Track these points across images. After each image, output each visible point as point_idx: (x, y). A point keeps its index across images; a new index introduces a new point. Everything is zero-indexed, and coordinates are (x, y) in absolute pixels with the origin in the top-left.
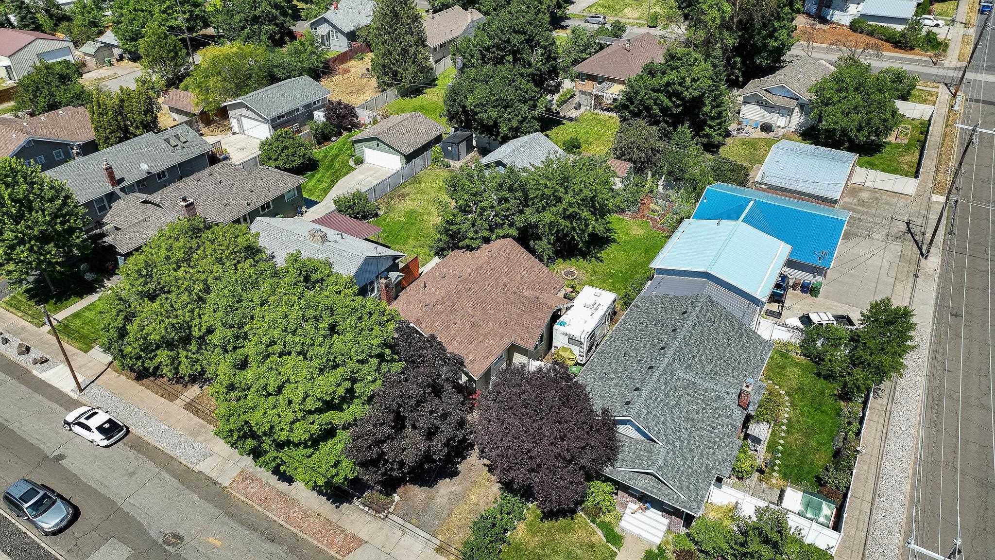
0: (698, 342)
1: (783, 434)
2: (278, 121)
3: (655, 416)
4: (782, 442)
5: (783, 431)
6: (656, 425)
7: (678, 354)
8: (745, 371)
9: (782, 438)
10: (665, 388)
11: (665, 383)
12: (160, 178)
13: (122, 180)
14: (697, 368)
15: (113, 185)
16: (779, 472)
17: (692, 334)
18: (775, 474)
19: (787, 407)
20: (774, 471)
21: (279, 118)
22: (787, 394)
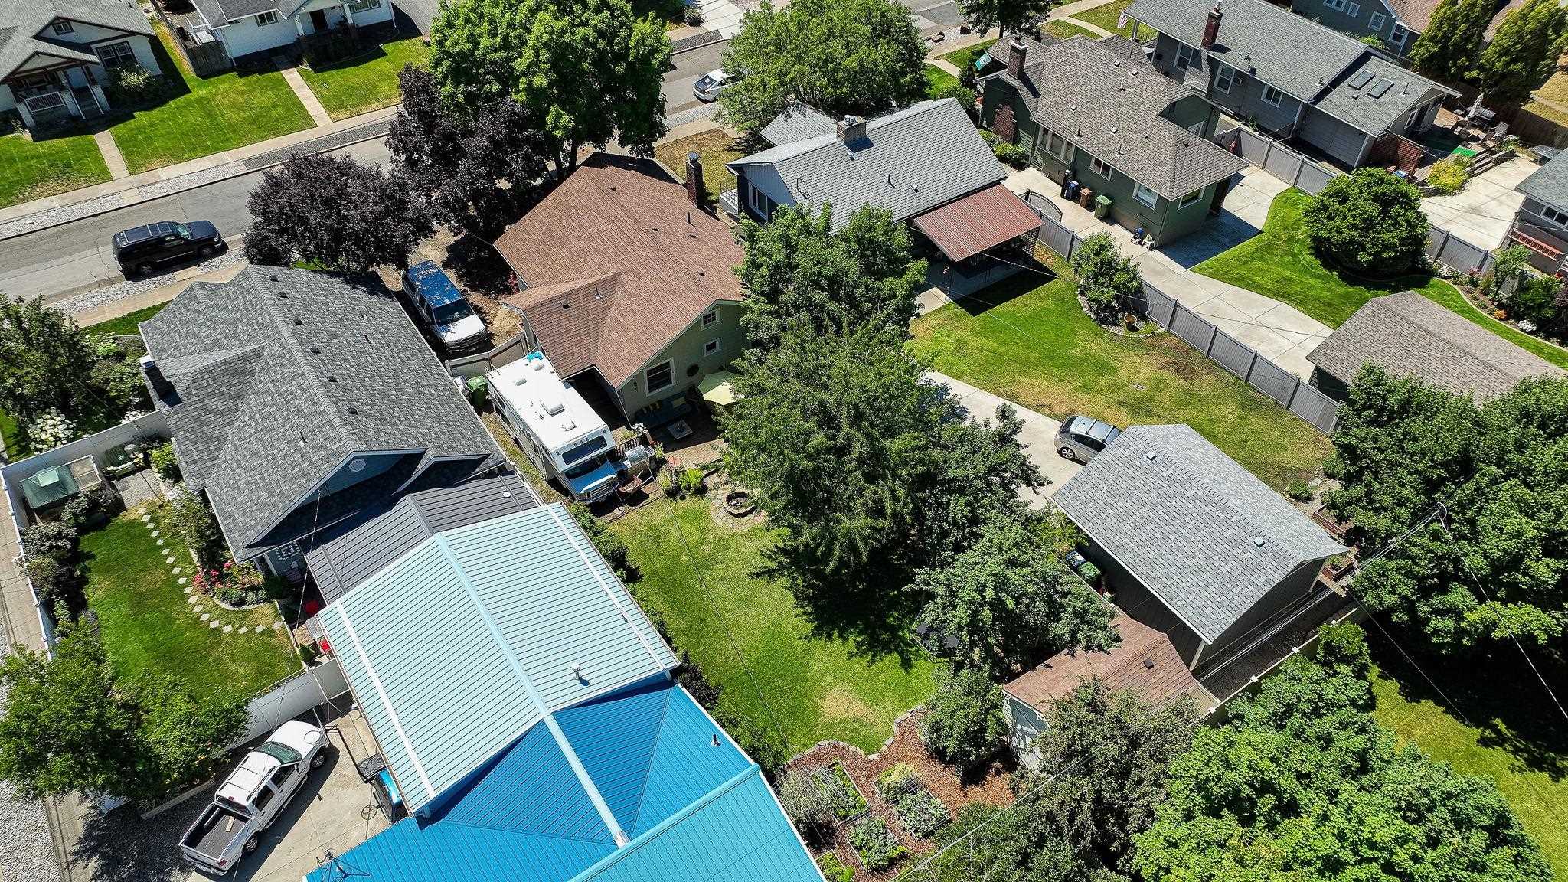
0: (290, 397)
1: (176, 571)
2: (1542, 216)
3: (237, 298)
4: (170, 560)
5: (180, 576)
6: (228, 296)
7: (288, 356)
8: (225, 469)
9: (173, 566)
10: (257, 322)
11: (262, 324)
12: (1268, 97)
13: (1223, 49)
14: (261, 382)
15: (1204, 43)
16: (145, 524)
17: (304, 391)
18: (146, 518)
19: (202, 612)
20: (151, 521)
21: (1550, 213)
22: (218, 630)
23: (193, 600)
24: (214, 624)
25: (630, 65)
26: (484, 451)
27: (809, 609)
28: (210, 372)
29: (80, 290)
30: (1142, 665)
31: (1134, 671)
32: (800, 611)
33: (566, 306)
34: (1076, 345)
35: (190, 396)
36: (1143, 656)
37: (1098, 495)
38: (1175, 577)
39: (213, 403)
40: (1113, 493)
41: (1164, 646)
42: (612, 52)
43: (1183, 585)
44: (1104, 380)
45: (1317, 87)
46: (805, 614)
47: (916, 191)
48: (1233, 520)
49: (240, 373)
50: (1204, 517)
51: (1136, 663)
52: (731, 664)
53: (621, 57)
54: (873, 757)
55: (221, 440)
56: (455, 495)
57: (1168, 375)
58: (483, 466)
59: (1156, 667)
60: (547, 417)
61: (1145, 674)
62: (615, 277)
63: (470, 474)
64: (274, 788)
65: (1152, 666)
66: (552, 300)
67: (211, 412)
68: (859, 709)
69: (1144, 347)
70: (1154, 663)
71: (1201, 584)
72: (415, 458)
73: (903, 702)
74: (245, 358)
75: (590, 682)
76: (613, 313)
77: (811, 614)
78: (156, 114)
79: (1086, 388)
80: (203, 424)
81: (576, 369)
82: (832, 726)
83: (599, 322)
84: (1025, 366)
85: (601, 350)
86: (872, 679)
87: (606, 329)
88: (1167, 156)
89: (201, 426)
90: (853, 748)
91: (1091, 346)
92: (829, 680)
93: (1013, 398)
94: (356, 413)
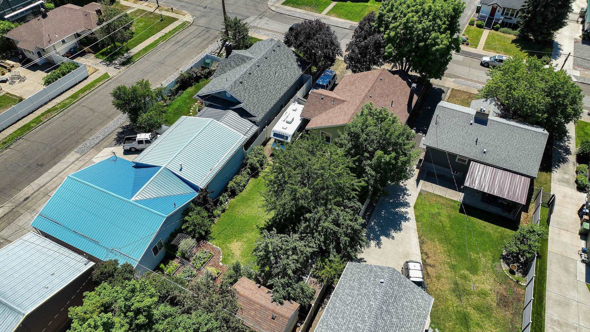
3: (268, 45)
7: (252, 63)
8: (218, 78)
11: (261, 53)
17: (241, 71)
23: (196, 104)
24: (191, 111)
25: (425, 45)
26: (256, 115)
27: (270, 223)
28: (239, 56)
29: (277, 32)
30: (271, 315)
31: (267, 313)
32: (268, 221)
33: (322, 99)
34: (478, 254)
36: (275, 313)
37: (357, 275)
38: (332, 318)
39: (232, 63)
40: (360, 279)
41: (285, 319)
42: (423, 37)
43: (329, 322)
44: (465, 272)
46: (267, 223)
47: (485, 152)
48: (366, 324)
49: (243, 60)
50: (363, 313)
51: (270, 312)
52: (237, 213)
53: (425, 40)
54: (221, 264)
55: (225, 72)
56: (240, 120)
57: (494, 296)
58: (252, 118)
59: (275, 321)
60: (285, 122)
61: (269, 318)
62: (343, 101)
63: (248, 117)
64: (144, 142)
65: (274, 319)
66: (321, 94)
67: (230, 65)
69: (503, 280)
70: (276, 319)
71: (332, 327)
72: (239, 103)
75: (182, 171)
76: (331, 110)
77: (268, 224)
78: (353, 4)
79: (453, 267)
80: (226, 66)
81: (306, 116)
82: (227, 248)
83: (325, 109)
84: (446, 240)
85: (317, 117)
87: (325, 113)
89: (225, 66)
90: (221, 257)
91: (483, 260)
92: (245, 240)
93: (422, 243)
94: (241, 83)
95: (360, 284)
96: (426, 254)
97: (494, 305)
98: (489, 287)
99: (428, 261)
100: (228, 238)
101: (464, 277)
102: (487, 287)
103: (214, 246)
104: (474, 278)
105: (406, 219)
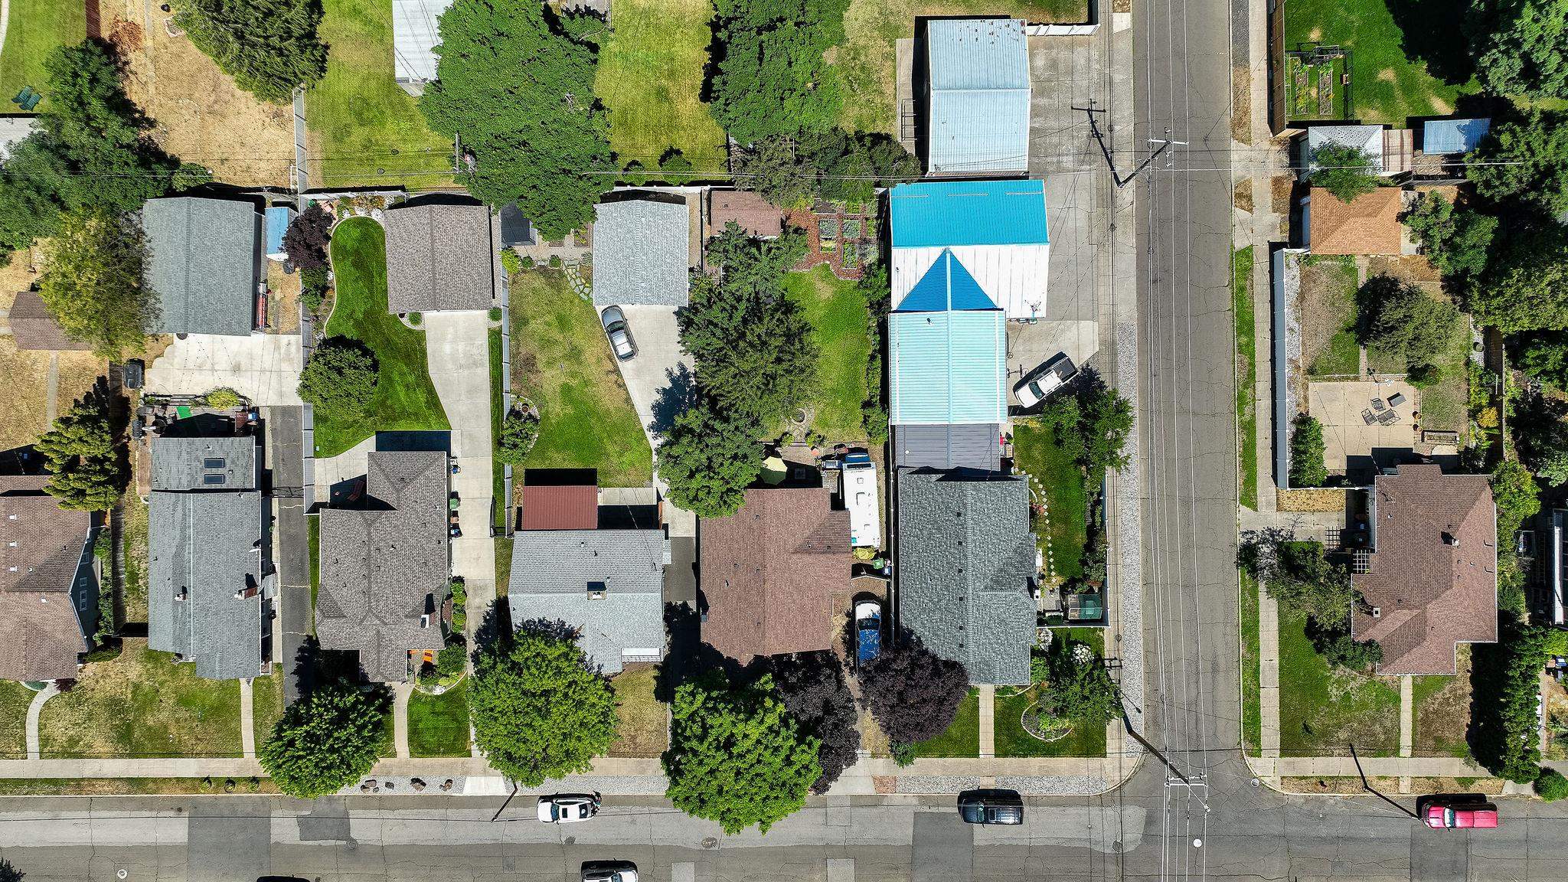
13: (250, 578)
18: (1053, 573)
22: (1041, 482)
23: (1046, 507)
24: (1041, 486)
26: (909, 475)
28: (1010, 587)
34: (565, 415)
35: (1022, 579)
39: (1013, 571)
44: (574, 383)
45: (244, 495)
49: (997, 582)
54: (828, 262)
55: (1015, 551)
57: (540, 366)
60: (866, 492)
62: (796, 552)
66: (834, 553)
67: (1016, 567)
68: (819, 285)
69: (534, 392)
73: (801, 276)
74: (992, 589)
76: (807, 533)
77: (805, 334)
79: (587, 383)
80: (1021, 563)
81: (840, 513)
83: (816, 532)
84: (602, 417)
85: (823, 516)
86: (805, 294)
88: (421, 479)
91: (558, 409)
92: (821, 305)
93: (628, 400)
94: (959, 515)
95: (663, 279)
96: (620, 386)
97: (538, 356)
98: (546, 375)
99: (613, 377)
100: (841, 296)
101: (573, 375)
102: (548, 373)
103: (849, 279)
104: (563, 379)
105: (652, 427)
